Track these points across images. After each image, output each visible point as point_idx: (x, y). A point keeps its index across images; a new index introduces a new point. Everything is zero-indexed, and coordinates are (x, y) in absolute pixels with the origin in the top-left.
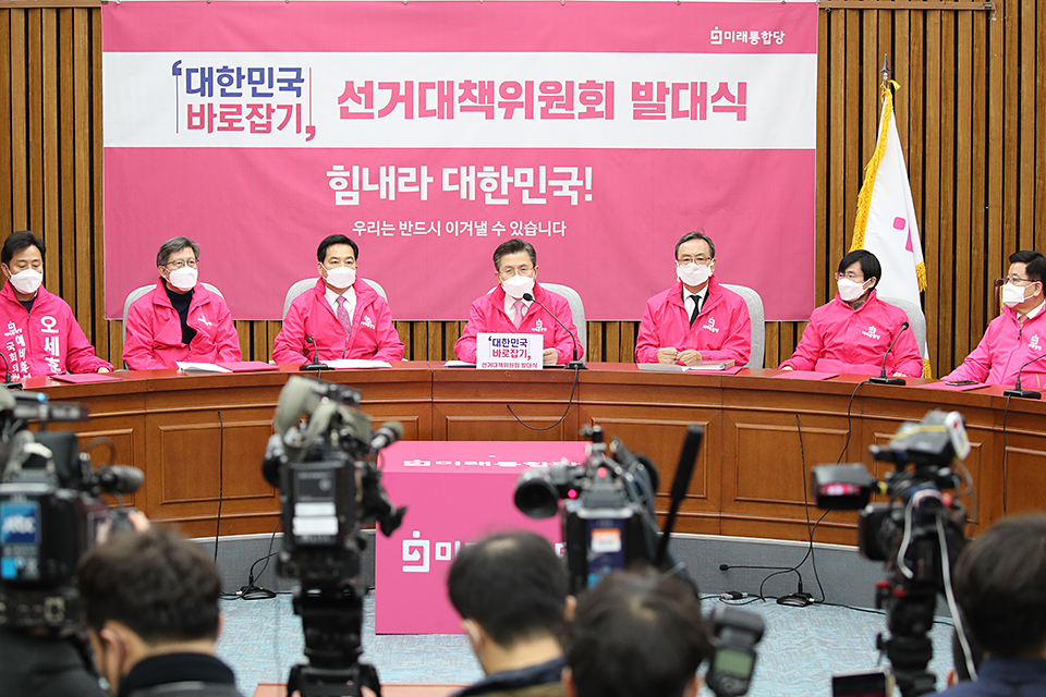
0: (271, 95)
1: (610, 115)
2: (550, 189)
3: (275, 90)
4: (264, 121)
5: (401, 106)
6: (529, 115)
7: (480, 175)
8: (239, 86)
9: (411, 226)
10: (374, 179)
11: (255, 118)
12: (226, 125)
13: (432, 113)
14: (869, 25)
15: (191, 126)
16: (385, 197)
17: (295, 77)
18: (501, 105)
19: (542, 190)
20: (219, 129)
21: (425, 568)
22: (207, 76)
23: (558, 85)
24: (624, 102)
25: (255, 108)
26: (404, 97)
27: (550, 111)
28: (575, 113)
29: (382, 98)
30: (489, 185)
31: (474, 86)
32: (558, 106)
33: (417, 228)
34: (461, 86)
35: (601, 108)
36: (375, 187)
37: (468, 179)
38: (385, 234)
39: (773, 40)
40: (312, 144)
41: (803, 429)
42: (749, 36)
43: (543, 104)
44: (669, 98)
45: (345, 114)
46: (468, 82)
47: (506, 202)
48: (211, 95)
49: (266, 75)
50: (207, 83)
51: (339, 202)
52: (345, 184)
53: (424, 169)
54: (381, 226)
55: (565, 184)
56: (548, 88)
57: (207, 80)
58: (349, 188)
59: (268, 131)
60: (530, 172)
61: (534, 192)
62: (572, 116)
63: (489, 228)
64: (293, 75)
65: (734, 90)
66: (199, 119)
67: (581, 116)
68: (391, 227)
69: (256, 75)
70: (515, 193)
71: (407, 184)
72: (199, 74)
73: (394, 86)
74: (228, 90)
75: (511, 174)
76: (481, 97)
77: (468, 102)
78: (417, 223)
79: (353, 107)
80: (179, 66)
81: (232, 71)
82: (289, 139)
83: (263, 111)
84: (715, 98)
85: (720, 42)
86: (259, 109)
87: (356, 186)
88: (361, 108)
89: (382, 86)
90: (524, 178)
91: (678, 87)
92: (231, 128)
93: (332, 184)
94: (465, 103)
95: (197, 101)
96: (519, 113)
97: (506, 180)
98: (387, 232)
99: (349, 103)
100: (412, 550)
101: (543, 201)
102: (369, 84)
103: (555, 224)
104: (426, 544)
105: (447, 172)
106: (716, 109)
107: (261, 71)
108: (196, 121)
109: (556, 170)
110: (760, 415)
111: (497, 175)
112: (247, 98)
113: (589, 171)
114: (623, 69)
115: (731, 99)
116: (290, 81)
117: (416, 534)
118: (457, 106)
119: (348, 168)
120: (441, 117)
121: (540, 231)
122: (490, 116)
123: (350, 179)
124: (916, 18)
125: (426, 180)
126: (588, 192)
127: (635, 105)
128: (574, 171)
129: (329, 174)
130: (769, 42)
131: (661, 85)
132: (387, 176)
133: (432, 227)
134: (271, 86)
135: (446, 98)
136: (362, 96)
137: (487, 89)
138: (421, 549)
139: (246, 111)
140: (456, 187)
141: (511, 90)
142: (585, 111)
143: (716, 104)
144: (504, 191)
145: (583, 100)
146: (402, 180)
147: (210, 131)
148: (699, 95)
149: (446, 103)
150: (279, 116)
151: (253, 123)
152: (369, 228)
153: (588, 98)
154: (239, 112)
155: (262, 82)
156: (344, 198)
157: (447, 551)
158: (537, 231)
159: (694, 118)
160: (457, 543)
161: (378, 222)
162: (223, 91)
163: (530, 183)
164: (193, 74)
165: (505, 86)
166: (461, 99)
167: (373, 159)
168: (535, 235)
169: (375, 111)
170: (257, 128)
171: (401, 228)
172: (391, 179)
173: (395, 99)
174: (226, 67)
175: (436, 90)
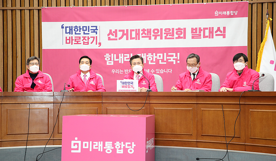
0: (89, 34)
1: (185, 38)
2: (167, 60)
3: (90, 32)
4: (87, 41)
5: (125, 37)
6: (161, 38)
7: (147, 56)
8: (80, 31)
9: (128, 71)
10: (118, 57)
12: (76, 42)
13: (134, 38)
15: (66, 43)
16: (120, 63)
17: (95, 29)
18: (153, 35)
19: (165, 60)
20: (74, 44)
21: (79, 151)
23: (169, 29)
24: (189, 34)
25: (84, 38)
26: (126, 34)
27: (167, 37)
28: (175, 37)
29: (120, 34)
30: (150, 59)
31: (146, 30)
32: (170, 35)
34: (142, 30)
35: (182, 36)
36: (118, 60)
38: (120, 73)
40: (100, 48)
41: (224, 109)
42: (226, 13)
43: (165, 35)
44: (202, 32)
45: (109, 39)
46: (144, 29)
47: (155, 63)
48: (72, 34)
49: (87, 28)
50: (71, 31)
51: (108, 64)
52: (109, 59)
53: (132, 54)
54: (119, 71)
55: (172, 58)
56: (167, 30)
57: (71, 30)
58: (111, 60)
59: (88, 44)
60: (161, 55)
61: (163, 60)
62: (173, 38)
63: (150, 71)
64: (95, 28)
65: (222, 29)
66: (69, 41)
67: (176, 38)
68: (122, 71)
69: (85, 29)
72: (69, 28)
73: (123, 31)
74: (77, 32)
75: (156, 55)
76: (148, 33)
77: (144, 35)
80: (63, 26)
81: (78, 27)
82: (93, 46)
83: (86, 38)
84: (216, 32)
85: (218, 15)
87: (112, 59)
88: (114, 37)
89: (120, 31)
90: (160, 56)
91: (205, 29)
93: (106, 59)
94: (143, 35)
95: (68, 36)
96: (158, 38)
97: (155, 57)
98: (121, 72)
99: (111, 36)
100: (74, 144)
101: (165, 63)
102: (116, 30)
103: (169, 70)
104: (79, 142)
106: (216, 35)
107: (86, 27)
108: (68, 41)
109: (169, 54)
111: (152, 56)
112: (82, 35)
113: (178, 54)
114: (188, 24)
115: (221, 32)
117: (76, 139)
118: (141, 36)
119: (110, 54)
120: (136, 39)
121: (165, 72)
122: (150, 39)
123: (111, 58)
126: (178, 60)
127: (192, 35)
128: (174, 54)
129: (105, 56)
130: (233, 14)
131: (200, 28)
132: (121, 56)
134: (89, 31)
135: (137, 34)
136: (114, 34)
137: (149, 31)
138: (78, 144)
139: (82, 39)
141: (156, 31)
142: (178, 37)
143: (216, 33)
144: (154, 60)
146: (125, 58)
147: (72, 44)
148: (211, 31)
149: (138, 35)
150: (91, 40)
151: (84, 42)
152: (116, 71)
153: (178, 33)
154: (80, 39)
155: (86, 30)
156: (109, 63)
157: (87, 145)
158: (164, 72)
159: (210, 38)
160: (91, 142)
161: (119, 70)
162: (75, 33)
163: (162, 58)
164: (67, 28)
165: (154, 30)
166: (142, 34)
167: (117, 52)
168: (163, 73)
169: (118, 38)
170: (85, 43)
171: (125, 71)
172: (122, 57)
173: (123, 34)
174: (76, 26)
175: (135, 31)
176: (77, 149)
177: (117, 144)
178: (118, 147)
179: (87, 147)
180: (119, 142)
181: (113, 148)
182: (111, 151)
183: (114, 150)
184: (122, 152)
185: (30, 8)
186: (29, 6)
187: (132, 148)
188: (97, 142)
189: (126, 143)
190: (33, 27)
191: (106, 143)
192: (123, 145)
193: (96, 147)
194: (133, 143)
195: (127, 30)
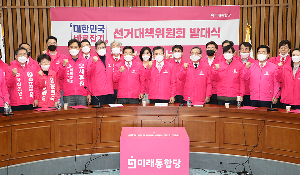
0: (96, 32)
1: (184, 37)
4: (94, 39)
5: (130, 35)
6: (163, 37)
8: (88, 30)
11: (92, 38)
13: (138, 37)
14: (254, 11)
17: (102, 28)
18: (156, 35)
21: (135, 167)
22: (79, 27)
23: (171, 29)
24: (188, 33)
25: (92, 36)
26: (131, 32)
27: (169, 36)
29: (125, 33)
32: (171, 35)
34: (146, 30)
35: (182, 35)
39: (228, 16)
41: (244, 124)
42: (221, 15)
43: (167, 34)
44: (200, 32)
45: (115, 37)
46: (147, 29)
48: (80, 32)
53: (136, 51)
56: (168, 30)
57: (79, 28)
62: (174, 37)
65: (217, 30)
67: (177, 37)
69: (92, 27)
72: (77, 27)
73: (128, 30)
74: (85, 31)
76: (151, 33)
77: (147, 34)
79: (118, 35)
80: (71, 25)
81: (86, 26)
83: (94, 37)
84: (212, 32)
85: (213, 17)
88: (120, 36)
89: (125, 30)
91: (202, 29)
95: (77, 34)
96: (161, 36)
99: (117, 34)
100: (130, 163)
102: (122, 29)
104: (135, 160)
106: (212, 35)
107: (93, 26)
110: (231, 119)
112: (90, 33)
114: (188, 24)
115: (216, 32)
117: (132, 157)
118: (144, 35)
120: (140, 38)
122: (153, 37)
124: (267, 9)
127: (191, 34)
130: (227, 17)
131: (198, 29)
134: (96, 30)
135: (142, 33)
136: (120, 32)
137: (152, 30)
138: (133, 162)
139: (90, 37)
141: (158, 31)
142: (178, 36)
143: (212, 33)
145: (177, 33)
148: (208, 31)
150: (98, 38)
151: (91, 40)
153: (179, 32)
154: (88, 37)
155: (93, 29)
157: (141, 162)
159: (206, 37)
160: (144, 160)
162: (83, 31)
164: (75, 27)
165: (157, 29)
166: (146, 33)
169: (123, 36)
173: (128, 33)
174: (84, 25)
175: (139, 31)
176: (133, 166)
177: (166, 161)
178: (167, 163)
179: (141, 164)
180: (167, 159)
181: (163, 164)
182: (161, 167)
183: (164, 166)
184: (170, 168)
185: (39, 7)
186: (37, 6)
187: (178, 164)
188: (150, 160)
189: (173, 160)
190: (42, 26)
191: (157, 160)
192: (171, 162)
193: (148, 163)
194: (179, 160)
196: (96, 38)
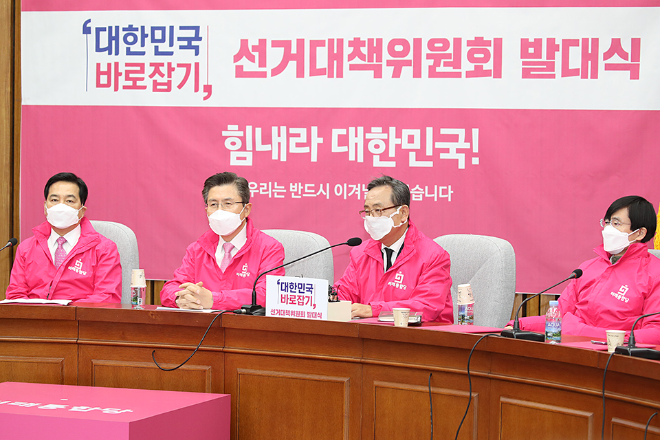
0: (171, 53)
1: (498, 74)
2: (437, 152)
3: (175, 48)
4: (165, 80)
5: (292, 65)
6: (417, 74)
7: (368, 136)
8: (143, 45)
9: (301, 188)
10: (267, 139)
11: (157, 77)
12: (130, 83)
13: (322, 72)
15: (99, 85)
16: (277, 158)
17: (194, 36)
18: (389, 63)
19: (429, 152)
20: (125, 87)
22: (114, 35)
23: (445, 42)
24: (512, 60)
25: (157, 66)
26: (295, 55)
27: (438, 70)
28: (463, 70)
29: (275, 56)
30: (377, 146)
31: (363, 44)
32: (446, 64)
33: (306, 191)
34: (351, 44)
35: (489, 66)
37: (356, 140)
38: (276, 196)
40: (210, 103)
43: (431, 62)
44: (558, 55)
45: (240, 72)
46: (357, 40)
47: (393, 164)
48: (117, 53)
49: (164, 34)
50: (114, 42)
51: (234, 162)
52: (239, 144)
53: (314, 129)
54: (273, 188)
55: (452, 146)
56: (436, 45)
57: (114, 38)
58: (243, 148)
59: (169, 90)
60: (416, 133)
61: (421, 155)
62: (459, 75)
64: (192, 34)
65: (627, 47)
66: (106, 77)
67: (469, 74)
68: (282, 189)
69: (158, 35)
70: (402, 155)
71: (298, 145)
72: (107, 32)
73: (286, 44)
74: (133, 48)
75: (399, 135)
76: (369, 55)
77: (357, 61)
78: (307, 185)
79: (248, 66)
80: (88, 26)
82: (185, 97)
83: (164, 70)
84: (608, 55)
86: (160, 68)
87: (249, 146)
88: (255, 67)
89: (276, 44)
90: (411, 139)
91: (568, 43)
92: (135, 87)
93: (227, 144)
94: (354, 62)
95: (105, 59)
96: (407, 71)
97: (394, 141)
98: (278, 194)
99: (244, 61)
101: (430, 164)
102: (263, 42)
103: (441, 188)
105: (336, 133)
106: (609, 67)
107: (163, 29)
108: (104, 79)
109: (444, 131)
111: (385, 136)
112: (149, 58)
113: (475, 132)
114: (511, 24)
115: (624, 56)
116: (189, 40)
118: (346, 64)
119: (242, 128)
120: (331, 76)
121: (427, 195)
122: (378, 74)
123: (243, 139)
125: (316, 140)
126: (475, 155)
127: (524, 63)
128: (461, 132)
129: (224, 133)
131: (551, 42)
133: (321, 190)
134: (171, 44)
135: (335, 57)
136: (256, 54)
137: (375, 47)
139: (149, 70)
140: (344, 149)
141: (399, 48)
142: (473, 69)
143: (609, 61)
144: (392, 154)
145: (471, 58)
146: (293, 141)
147: (116, 89)
148: (590, 52)
149: (335, 62)
150: (179, 74)
151: (155, 82)
152: (261, 189)
153: (476, 56)
154: (142, 71)
155: (163, 40)
156: (238, 158)
158: (424, 195)
159: (585, 76)
161: (270, 183)
162: (128, 49)
163: (417, 145)
164: (101, 32)
165: (393, 43)
166: (351, 57)
167: (266, 118)
168: (421, 199)
169: (268, 70)
170: (158, 87)
171: (291, 190)
172: (283, 139)
173: (287, 57)
174: (131, 26)
175: (326, 48)
195: (300, 43)
196: (170, 76)
